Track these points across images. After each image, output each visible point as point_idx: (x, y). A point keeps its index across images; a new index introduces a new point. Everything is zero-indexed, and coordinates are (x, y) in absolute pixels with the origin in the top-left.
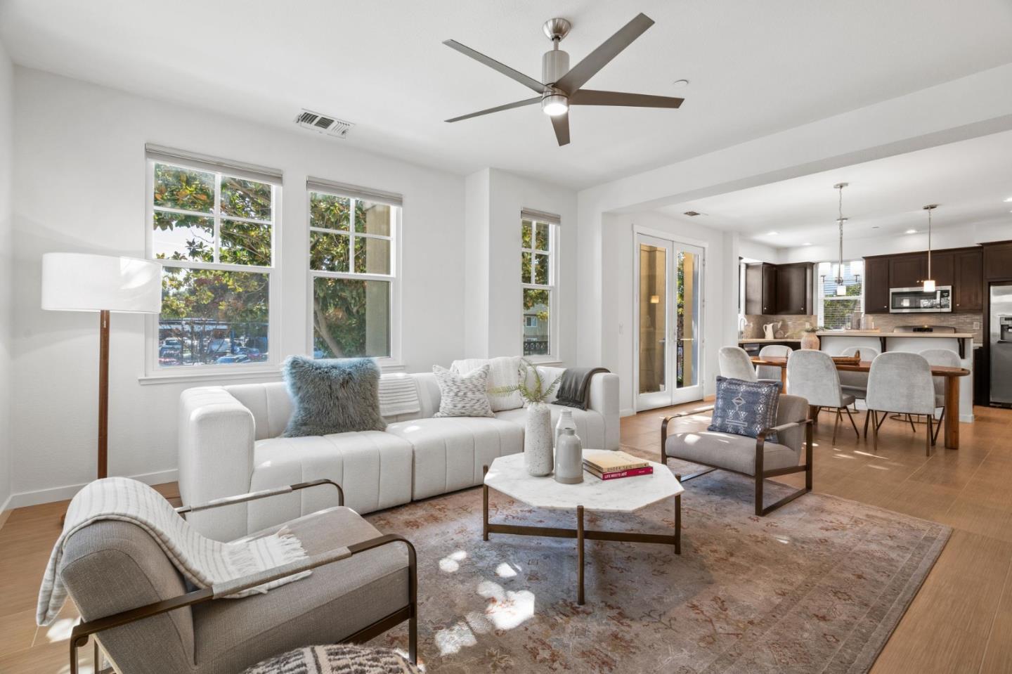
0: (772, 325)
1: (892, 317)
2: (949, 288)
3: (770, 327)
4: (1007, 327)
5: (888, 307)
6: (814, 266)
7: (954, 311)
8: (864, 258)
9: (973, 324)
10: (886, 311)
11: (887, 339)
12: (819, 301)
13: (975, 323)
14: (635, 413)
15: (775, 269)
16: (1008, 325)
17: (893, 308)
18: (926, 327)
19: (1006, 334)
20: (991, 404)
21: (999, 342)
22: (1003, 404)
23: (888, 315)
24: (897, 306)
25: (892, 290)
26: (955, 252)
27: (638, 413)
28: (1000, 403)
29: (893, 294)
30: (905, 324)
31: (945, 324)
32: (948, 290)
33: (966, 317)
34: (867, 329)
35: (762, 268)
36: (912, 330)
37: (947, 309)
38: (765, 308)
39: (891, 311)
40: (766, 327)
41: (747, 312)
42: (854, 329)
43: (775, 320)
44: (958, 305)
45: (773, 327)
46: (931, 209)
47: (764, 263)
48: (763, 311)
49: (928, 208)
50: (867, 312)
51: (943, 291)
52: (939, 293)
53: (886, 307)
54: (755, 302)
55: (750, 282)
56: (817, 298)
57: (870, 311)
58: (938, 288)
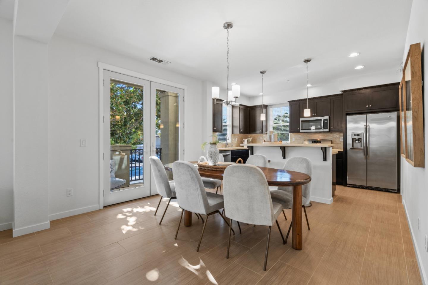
0: (247, 139)
2: (327, 117)
3: (246, 141)
4: (355, 140)
5: (299, 129)
6: (268, 107)
8: (288, 101)
10: (298, 132)
11: (286, 148)
12: (270, 126)
14: (102, 208)
15: (249, 109)
16: (355, 139)
17: (301, 130)
18: (319, 140)
19: (355, 144)
20: (347, 185)
21: (351, 149)
22: (353, 185)
23: (299, 134)
24: (303, 128)
25: (301, 119)
26: (331, 98)
27: (105, 207)
28: (352, 185)
29: (302, 121)
31: (327, 138)
32: (327, 119)
33: (337, 135)
34: (275, 141)
35: (240, 108)
36: (312, 142)
37: (327, 130)
38: (241, 130)
39: (301, 131)
40: (244, 141)
41: (233, 133)
42: (269, 142)
43: (249, 137)
44: (332, 127)
45: (248, 140)
46: (308, 62)
47: (240, 105)
48: (240, 132)
49: (306, 61)
50: (291, 132)
51: (324, 120)
52: (323, 120)
53: (298, 129)
54: (236, 127)
55: (234, 116)
56: (269, 124)
57: (292, 131)
58: (322, 118)
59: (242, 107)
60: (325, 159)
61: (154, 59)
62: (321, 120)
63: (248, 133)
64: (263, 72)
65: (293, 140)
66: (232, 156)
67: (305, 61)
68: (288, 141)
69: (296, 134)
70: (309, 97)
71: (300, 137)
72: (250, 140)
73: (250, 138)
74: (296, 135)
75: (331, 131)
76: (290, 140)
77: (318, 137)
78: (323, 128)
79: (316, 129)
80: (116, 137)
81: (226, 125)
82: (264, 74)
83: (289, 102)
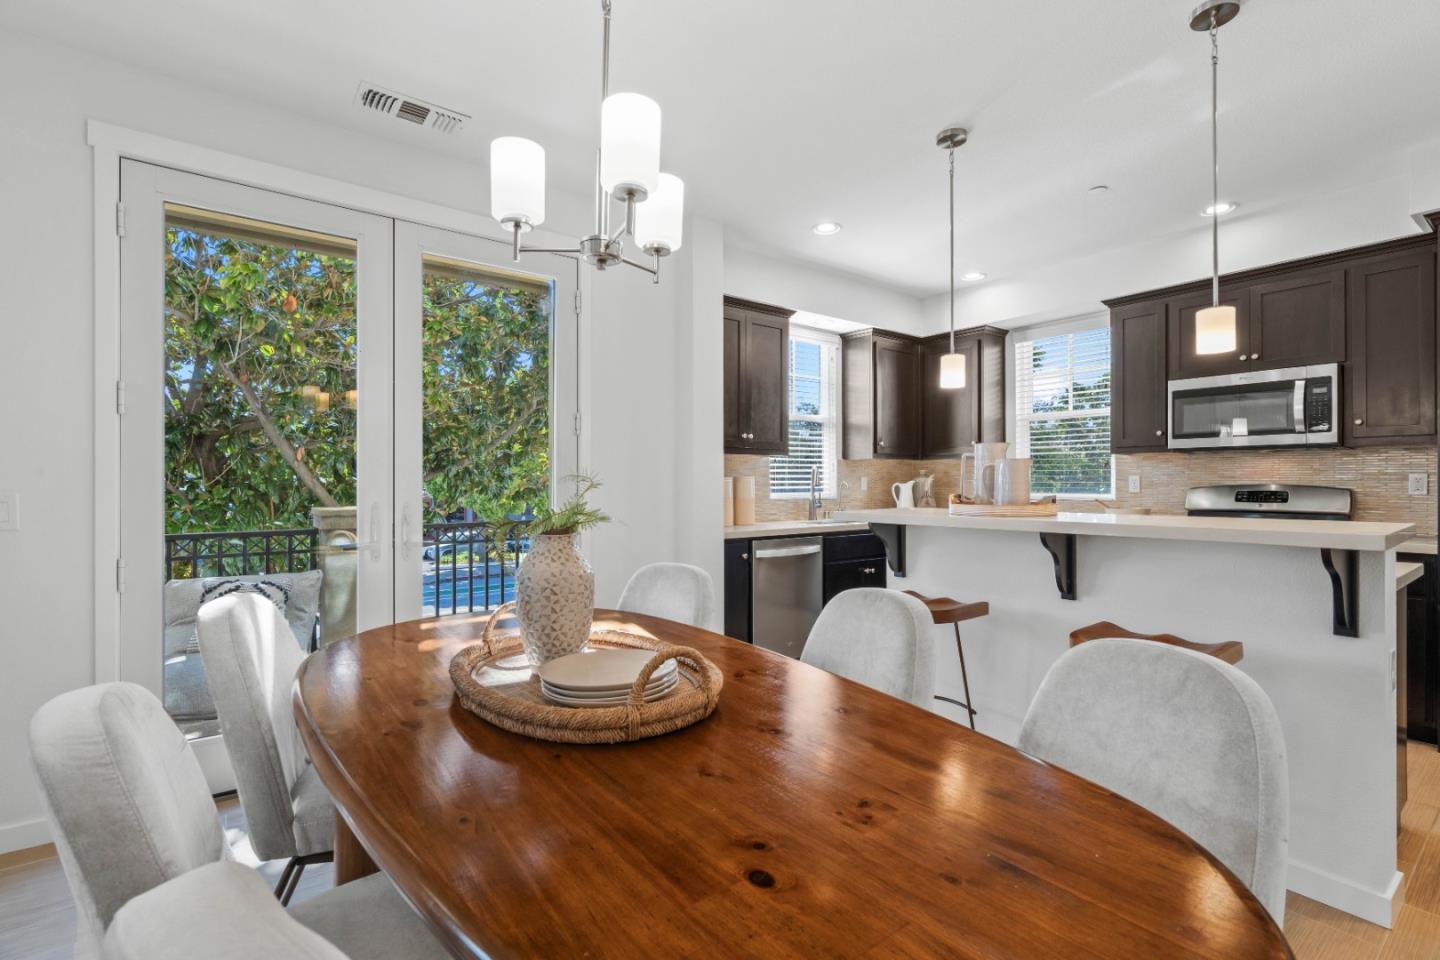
0: (911, 483)
1: (1180, 458)
2: (1330, 370)
3: (906, 489)
5: (1165, 433)
6: (1008, 338)
7: (1345, 442)
8: (1105, 302)
9: (1405, 478)
10: (1160, 446)
11: (1080, 542)
12: (1019, 424)
13: (1412, 477)
17: (1175, 437)
18: (1273, 488)
23: (1162, 456)
24: (1187, 430)
25: (1174, 386)
26: (1352, 264)
29: (1178, 395)
30: (1217, 481)
31: (1320, 480)
32: (1330, 378)
33: (1386, 460)
34: (1012, 503)
35: (875, 344)
36: (1233, 498)
37: (1332, 437)
38: (882, 443)
39: (1172, 443)
40: (898, 490)
41: (845, 455)
42: (982, 503)
43: (923, 472)
44: (1358, 422)
45: (915, 489)
46: (1220, 23)
47: (877, 332)
48: (875, 451)
49: (1205, 14)
50: (1118, 448)
51: (1310, 383)
52: (1300, 386)
53: (1159, 433)
54: (859, 428)
55: (852, 383)
56: (1014, 416)
57: (1124, 443)
58: (1299, 374)
59: (883, 342)
60: (1346, 623)
61: (372, 98)
62: (1287, 386)
63: (915, 457)
64: (952, 139)
65: (1131, 490)
66: (824, 560)
67: (1201, 21)
68: (1107, 491)
69: (1144, 459)
70: (1223, 271)
71: (1169, 475)
72: (924, 485)
73: (927, 476)
74: (1144, 463)
75: (1349, 442)
76: (1117, 489)
77: (1271, 473)
78: (1300, 427)
79: (1251, 433)
80: (451, 475)
81: (820, 421)
82: (957, 150)
83: (1110, 303)
